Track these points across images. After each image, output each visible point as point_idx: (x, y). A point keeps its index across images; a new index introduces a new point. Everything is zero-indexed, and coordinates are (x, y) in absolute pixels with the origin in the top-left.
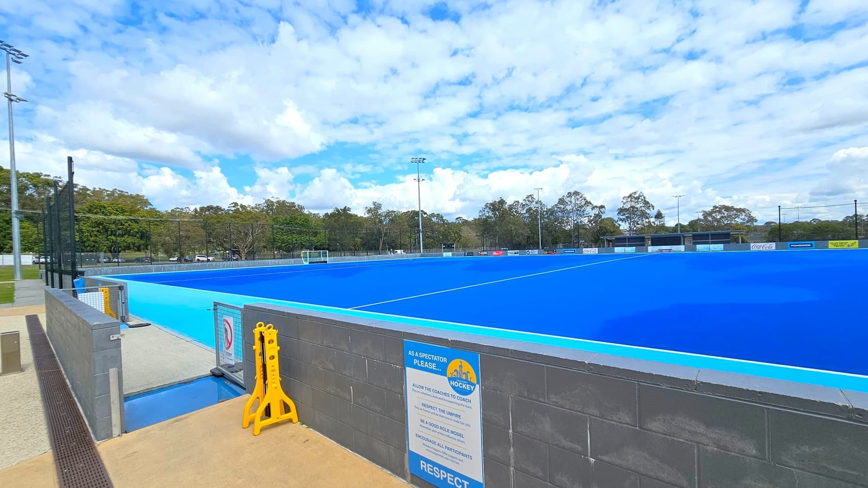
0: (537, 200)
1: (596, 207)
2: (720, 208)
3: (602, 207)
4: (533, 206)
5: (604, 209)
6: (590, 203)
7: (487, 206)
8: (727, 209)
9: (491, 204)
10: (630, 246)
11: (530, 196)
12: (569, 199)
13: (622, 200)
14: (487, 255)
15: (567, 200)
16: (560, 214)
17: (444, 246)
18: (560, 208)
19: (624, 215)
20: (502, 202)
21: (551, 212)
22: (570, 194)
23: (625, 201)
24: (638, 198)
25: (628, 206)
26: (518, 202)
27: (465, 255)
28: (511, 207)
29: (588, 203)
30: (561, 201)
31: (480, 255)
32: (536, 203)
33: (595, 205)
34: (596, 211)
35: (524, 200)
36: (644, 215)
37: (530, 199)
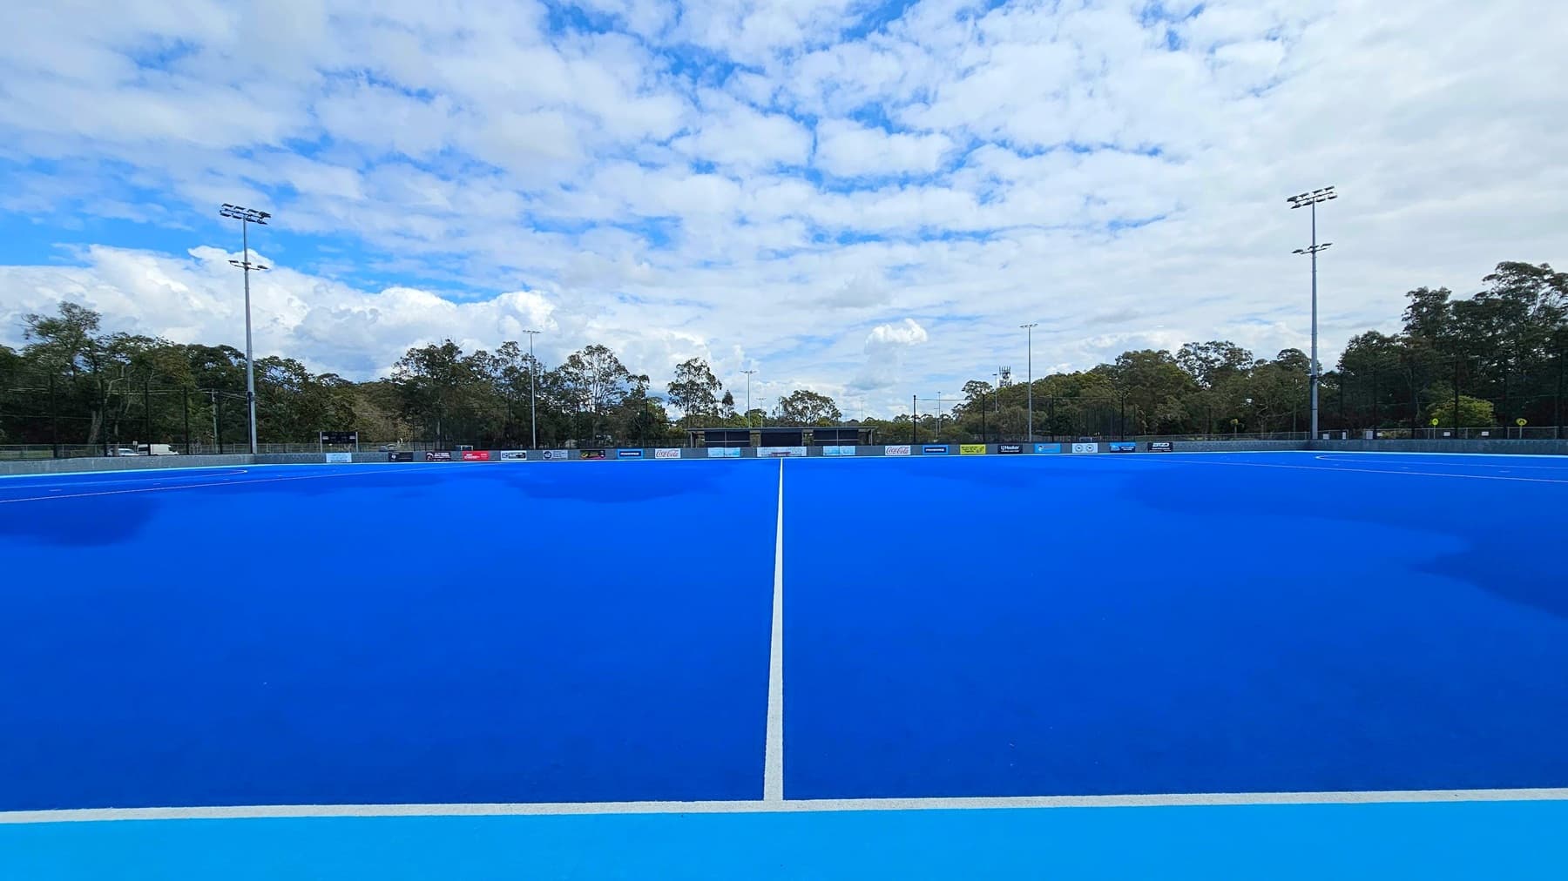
0: (524, 354)
1: (635, 377)
2: (802, 395)
3: (645, 378)
4: (518, 362)
5: (647, 383)
6: (624, 369)
7: (413, 355)
8: (811, 396)
9: (426, 352)
10: (729, 446)
11: (511, 343)
12: (588, 357)
13: (676, 370)
14: (450, 460)
15: (585, 359)
16: (572, 385)
17: (326, 438)
18: (570, 373)
19: (678, 394)
20: (450, 349)
21: (554, 378)
22: (591, 351)
23: (679, 372)
24: (699, 369)
25: (684, 380)
26: (484, 353)
27: (390, 459)
28: (469, 362)
29: (621, 369)
30: (575, 361)
31: (432, 459)
32: (524, 359)
33: (631, 374)
34: (635, 384)
35: (499, 351)
36: (707, 397)
37: (511, 350)
